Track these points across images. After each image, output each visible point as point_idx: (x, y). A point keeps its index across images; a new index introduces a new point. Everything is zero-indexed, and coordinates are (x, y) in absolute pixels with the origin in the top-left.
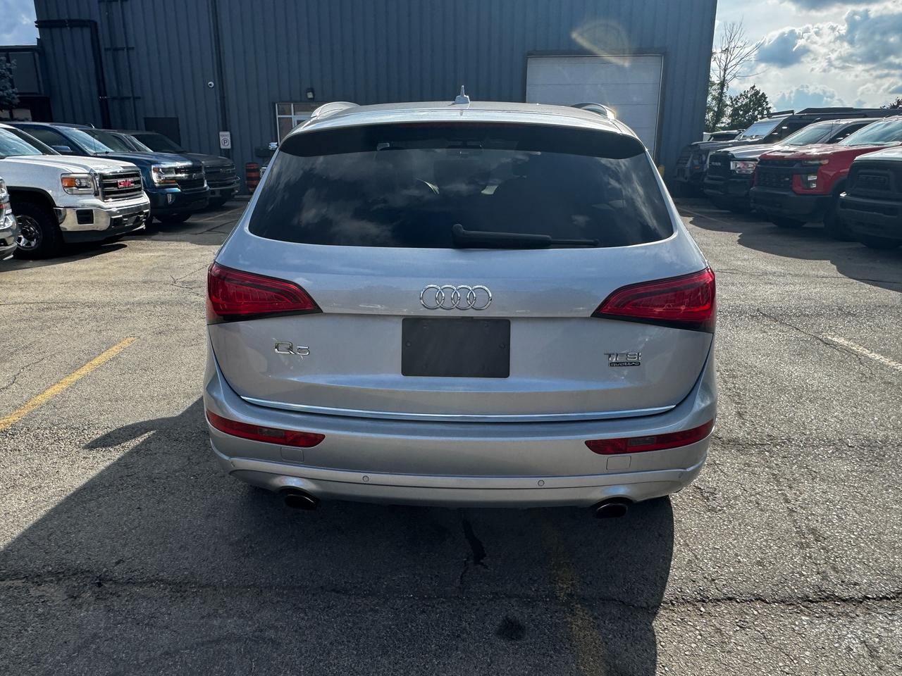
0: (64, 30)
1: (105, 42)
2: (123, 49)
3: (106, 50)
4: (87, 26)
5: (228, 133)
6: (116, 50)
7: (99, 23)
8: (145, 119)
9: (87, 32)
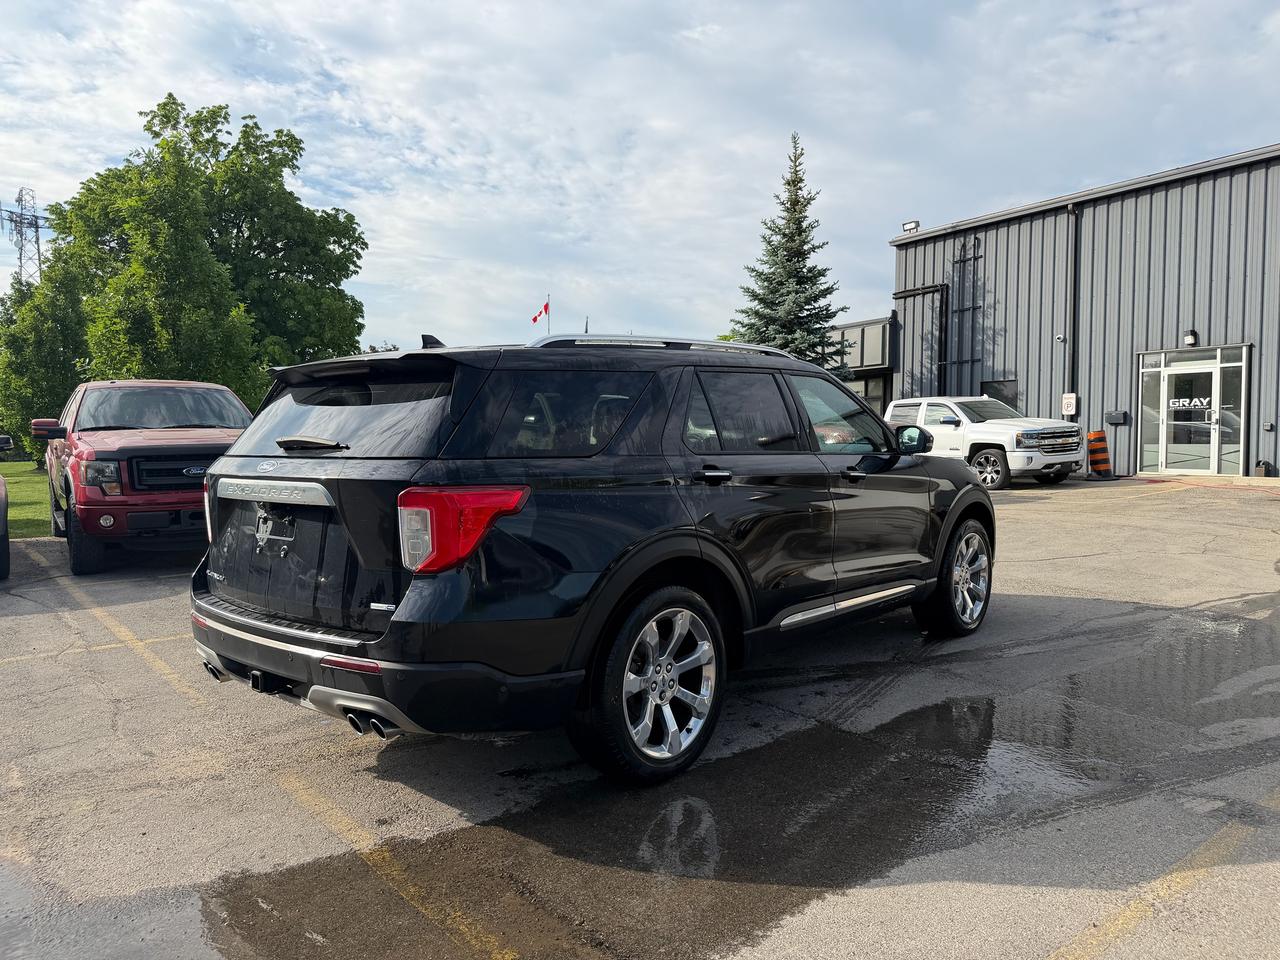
0: (917, 297)
1: (954, 305)
2: (969, 309)
3: (954, 312)
4: (938, 291)
5: (1074, 395)
6: (964, 310)
7: (951, 286)
8: (982, 383)
9: (937, 296)
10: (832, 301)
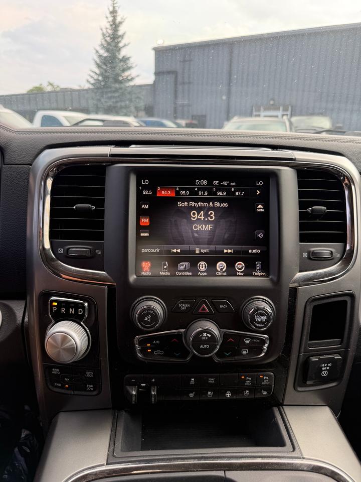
0: (164, 75)
2: (187, 83)
3: (180, 83)
4: (174, 73)
7: (179, 72)
8: (193, 116)
9: (173, 76)
10: (132, 73)
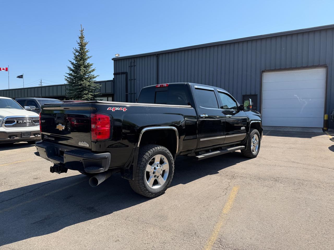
0: (120, 75)
1: (129, 78)
2: (133, 79)
3: (129, 80)
4: (125, 74)
6: (132, 80)
7: (128, 73)
9: (125, 75)
